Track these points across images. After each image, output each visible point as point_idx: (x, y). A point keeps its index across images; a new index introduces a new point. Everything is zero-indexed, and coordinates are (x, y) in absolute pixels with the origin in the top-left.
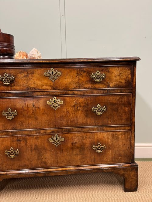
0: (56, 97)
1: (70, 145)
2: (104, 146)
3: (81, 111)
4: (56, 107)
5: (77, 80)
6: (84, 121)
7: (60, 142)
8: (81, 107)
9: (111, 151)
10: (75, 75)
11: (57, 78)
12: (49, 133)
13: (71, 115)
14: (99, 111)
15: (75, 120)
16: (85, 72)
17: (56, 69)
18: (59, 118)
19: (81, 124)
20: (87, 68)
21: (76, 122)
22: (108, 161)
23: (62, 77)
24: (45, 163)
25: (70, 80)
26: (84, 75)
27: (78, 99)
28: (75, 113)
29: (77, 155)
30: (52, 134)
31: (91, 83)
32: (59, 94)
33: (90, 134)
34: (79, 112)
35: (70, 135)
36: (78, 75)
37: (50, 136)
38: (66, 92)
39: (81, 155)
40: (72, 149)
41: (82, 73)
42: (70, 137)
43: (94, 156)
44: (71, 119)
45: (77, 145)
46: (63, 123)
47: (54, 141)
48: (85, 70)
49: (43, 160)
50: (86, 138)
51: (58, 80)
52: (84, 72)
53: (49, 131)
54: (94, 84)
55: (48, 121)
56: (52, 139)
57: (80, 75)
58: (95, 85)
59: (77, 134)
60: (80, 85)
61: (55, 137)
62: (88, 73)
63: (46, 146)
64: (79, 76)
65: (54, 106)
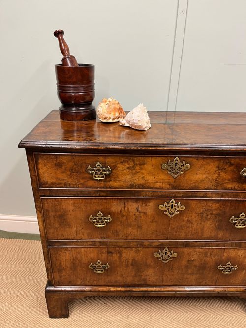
0: (174, 199)
1: (184, 263)
2: (236, 266)
3: (211, 221)
4: (173, 213)
5: (215, 176)
6: (213, 234)
7: (170, 258)
8: (213, 216)
9: (244, 272)
10: (215, 168)
11: (182, 172)
12: (155, 246)
13: (195, 226)
14: (241, 222)
15: (200, 232)
16: (233, 165)
17: (182, 159)
18: (174, 228)
19: (207, 237)
20: (237, 160)
21: (200, 234)
22: (237, 282)
23: (192, 171)
24: (145, 280)
25: (204, 176)
26: (230, 169)
27: (210, 203)
28: (201, 224)
29: (192, 274)
30: (161, 247)
31: (238, 182)
32: (181, 195)
33: (218, 250)
34: (209, 223)
35: (186, 250)
36: (219, 169)
37: (157, 249)
38: (192, 193)
39: (198, 275)
40: (187, 267)
41: (226, 167)
42: (186, 253)
43: (217, 277)
44: (193, 231)
45: (197, 263)
46: (179, 235)
47: (162, 256)
48: (232, 162)
49: (143, 277)
50: (211, 254)
51: (182, 175)
52: (231, 165)
53: (156, 244)
54: (243, 184)
55: (157, 231)
56: (160, 254)
57: (222, 170)
58: (244, 186)
59: (197, 250)
60: (218, 184)
61: (164, 251)
62: (236, 166)
63: (150, 261)
64: (220, 171)
65: (170, 212)
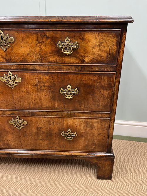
0: (11, 72)
1: (34, 130)
2: (75, 133)
3: (45, 92)
4: (13, 85)
5: (38, 49)
6: (50, 105)
7: (22, 125)
8: (46, 87)
9: (83, 139)
10: (35, 42)
11: (9, 45)
12: (8, 115)
13: (33, 97)
14: (69, 93)
15: (39, 102)
16: (49, 38)
17: (6, 32)
18: (18, 98)
19: (47, 107)
20: (51, 33)
21: (40, 104)
22: (80, 148)
23: (16, 44)
24: (8, 144)
25: (29, 49)
26: (47, 42)
27: (41, 76)
28: (38, 94)
29: (43, 140)
30: (13, 116)
31: (58, 56)
32: (15, 68)
33: (58, 119)
34: (44, 94)
35: (33, 119)
36: (39, 43)
37: (10, 118)
38: (23, 66)
39: (48, 141)
40: (37, 134)
41: (44, 40)
42: (34, 122)
43: (63, 143)
44: (34, 101)
45: (44, 130)
46: (23, 105)
47: (16, 124)
48: (48, 35)
49: (6, 142)
50: (53, 123)
51: (10, 49)
52: (48, 38)
53: (8, 113)
54: (62, 57)
55: (5, 101)
56: (13, 122)
57: (41, 43)
58: (63, 59)
59: (42, 118)
60: (43, 58)
61: (16, 120)
62: (52, 39)
63: (7, 128)
64: (40, 44)
65: (10, 83)
